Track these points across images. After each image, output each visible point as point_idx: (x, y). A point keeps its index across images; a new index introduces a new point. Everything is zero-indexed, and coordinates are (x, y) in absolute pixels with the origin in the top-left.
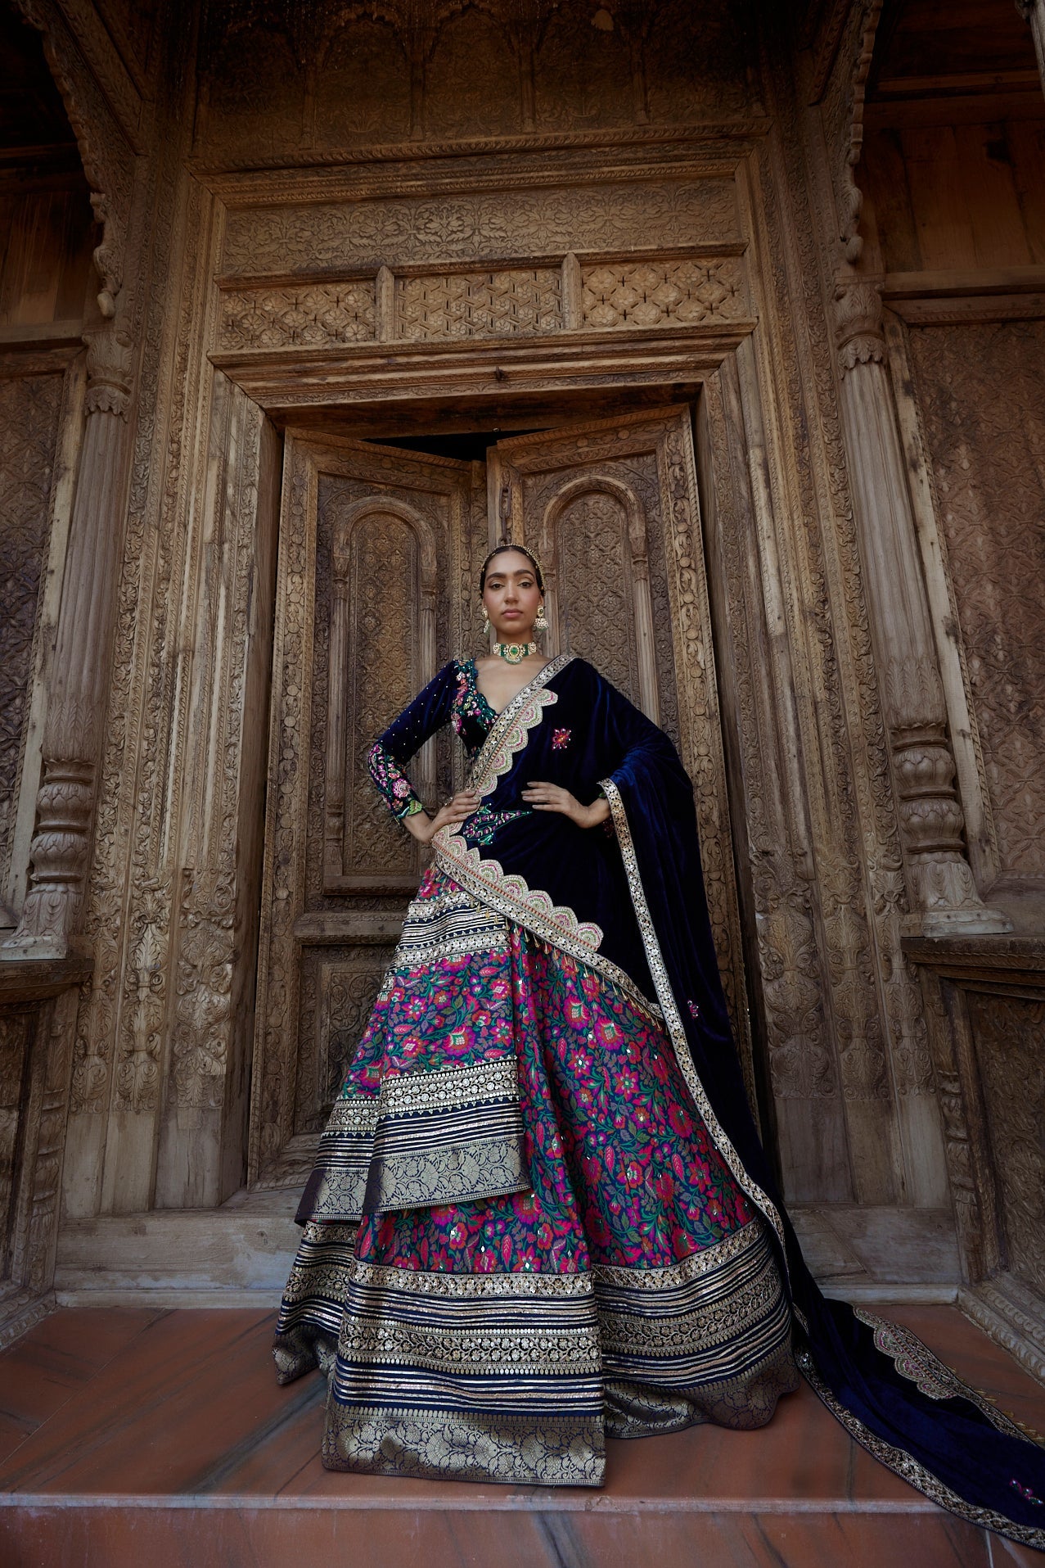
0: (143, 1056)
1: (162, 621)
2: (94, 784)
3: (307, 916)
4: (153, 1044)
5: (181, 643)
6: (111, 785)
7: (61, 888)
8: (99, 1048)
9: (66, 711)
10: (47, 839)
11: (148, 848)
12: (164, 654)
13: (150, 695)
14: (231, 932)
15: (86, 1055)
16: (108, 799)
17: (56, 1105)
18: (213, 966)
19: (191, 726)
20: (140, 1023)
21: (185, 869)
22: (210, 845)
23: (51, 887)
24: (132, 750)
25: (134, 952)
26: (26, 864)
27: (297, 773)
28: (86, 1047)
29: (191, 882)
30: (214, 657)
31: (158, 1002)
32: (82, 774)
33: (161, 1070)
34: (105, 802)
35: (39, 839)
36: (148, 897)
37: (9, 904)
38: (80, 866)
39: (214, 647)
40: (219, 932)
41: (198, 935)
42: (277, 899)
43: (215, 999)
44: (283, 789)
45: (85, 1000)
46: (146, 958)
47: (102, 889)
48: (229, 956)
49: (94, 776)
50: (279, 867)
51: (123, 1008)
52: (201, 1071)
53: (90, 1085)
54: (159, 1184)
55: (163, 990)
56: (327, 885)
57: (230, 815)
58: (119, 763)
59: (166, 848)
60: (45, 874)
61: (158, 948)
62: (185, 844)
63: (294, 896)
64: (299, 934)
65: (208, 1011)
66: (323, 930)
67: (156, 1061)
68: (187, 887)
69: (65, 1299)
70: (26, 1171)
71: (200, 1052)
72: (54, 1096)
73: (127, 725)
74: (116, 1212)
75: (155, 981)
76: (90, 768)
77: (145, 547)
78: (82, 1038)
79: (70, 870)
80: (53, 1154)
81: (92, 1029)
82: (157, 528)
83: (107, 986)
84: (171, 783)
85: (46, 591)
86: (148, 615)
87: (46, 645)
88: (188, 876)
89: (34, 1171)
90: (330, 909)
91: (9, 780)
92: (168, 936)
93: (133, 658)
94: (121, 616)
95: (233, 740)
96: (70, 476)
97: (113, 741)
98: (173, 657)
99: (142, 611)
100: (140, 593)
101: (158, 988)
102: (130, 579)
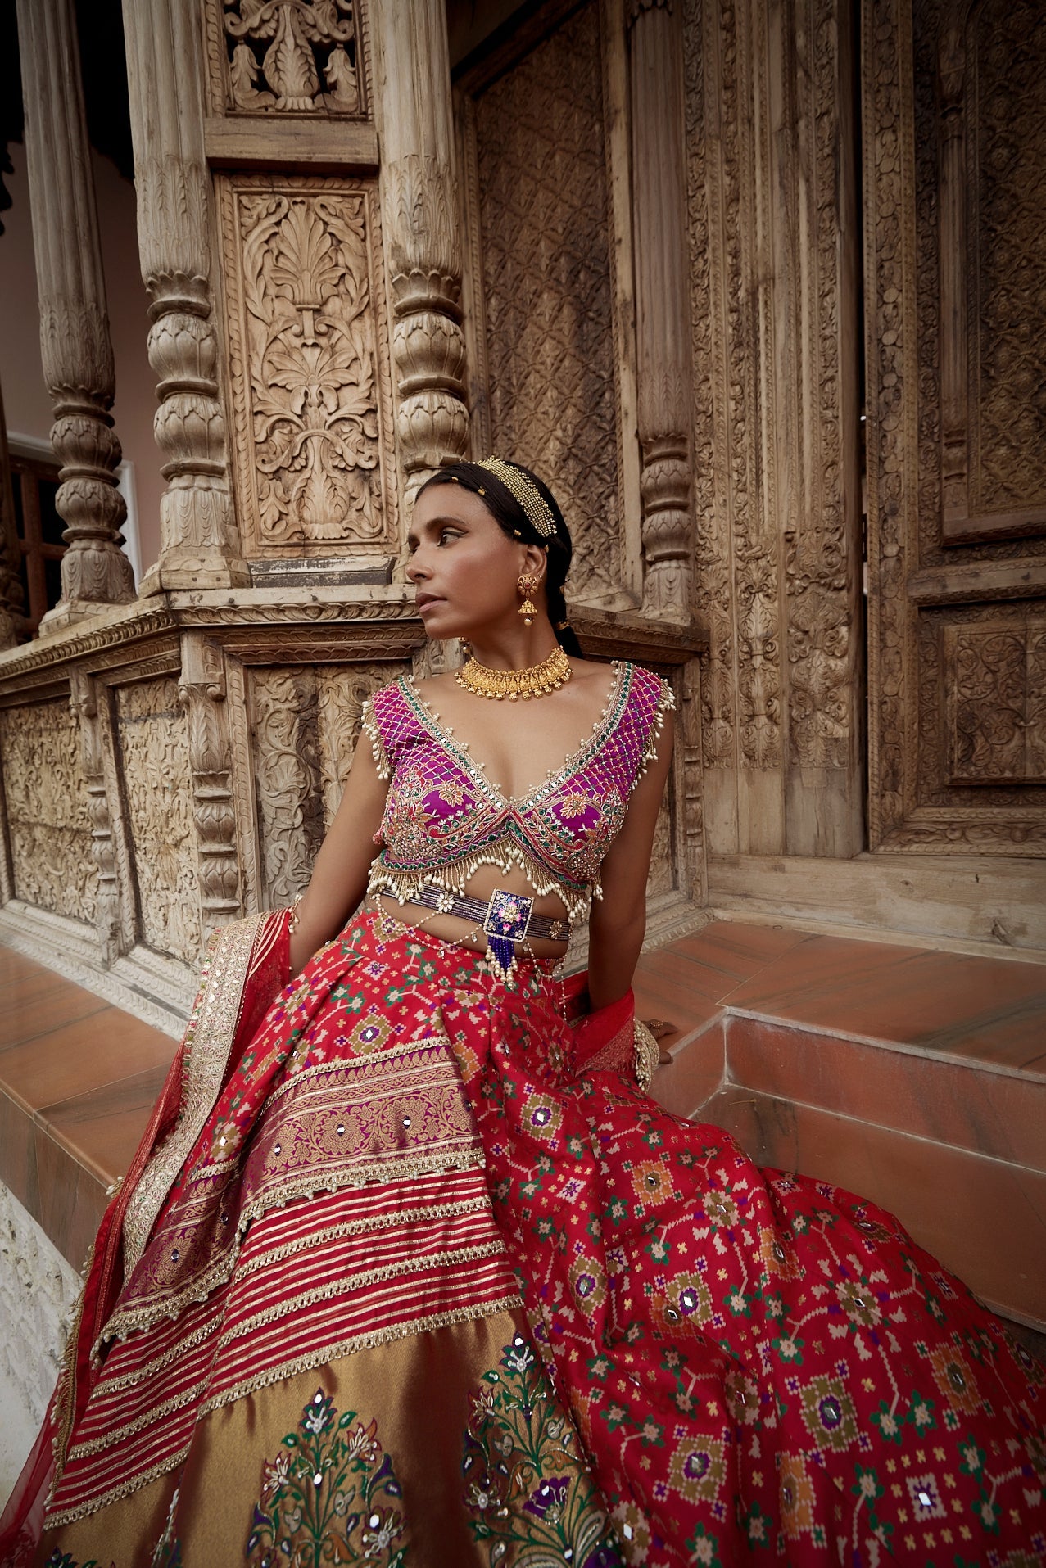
0: (763, 720)
1: (735, 254)
2: (689, 457)
3: (924, 573)
4: (773, 708)
5: (761, 271)
6: (704, 456)
7: (674, 564)
8: (723, 712)
9: (656, 384)
10: (657, 519)
11: (747, 516)
12: (742, 293)
13: (732, 347)
14: (844, 593)
15: (712, 718)
16: (703, 471)
17: (694, 759)
18: (826, 630)
19: (779, 370)
20: (758, 690)
21: (787, 533)
22: (813, 501)
23: (666, 564)
24: (721, 414)
25: (745, 622)
26: (639, 549)
27: (903, 402)
28: (711, 711)
29: (794, 546)
30: (798, 280)
31: (774, 668)
32: (677, 449)
33: (781, 733)
34: (701, 475)
35: (648, 520)
36: (753, 566)
37: (630, 588)
38: (687, 544)
39: (797, 266)
40: (830, 594)
41: (807, 600)
42: (885, 557)
43: (832, 663)
44: (885, 426)
45: (706, 670)
46: (757, 627)
47: (709, 564)
48: (843, 619)
49: (688, 449)
50: (885, 521)
51: (740, 677)
52: (822, 734)
53: (719, 744)
54: (789, 834)
55: (777, 657)
56: (947, 533)
57: (834, 463)
58: (710, 431)
59: (766, 512)
60: (659, 552)
61: (768, 616)
62: (785, 506)
63: (906, 552)
64: (915, 594)
65: (825, 676)
66: (945, 586)
67: (777, 724)
68: (791, 552)
69: (720, 914)
70: (679, 809)
71: (819, 716)
72: (691, 751)
73: (714, 387)
74: (753, 851)
75: (768, 649)
76: (683, 441)
77: (709, 168)
78: (707, 704)
79: (679, 547)
80: (697, 799)
81: (715, 697)
82: (718, 138)
83: (723, 656)
84: (764, 440)
85: (618, 265)
86: (720, 253)
87: (625, 325)
88: (789, 541)
89: (685, 811)
90: (951, 563)
91: (611, 475)
92: (776, 604)
93: (712, 308)
94: (692, 263)
95: (830, 373)
96: (622, 118)
97: (701, 407)
98: (753, 294)
99: (714, 250)
100: (711, 227)
101: (772, 655)
102: (697, 215)
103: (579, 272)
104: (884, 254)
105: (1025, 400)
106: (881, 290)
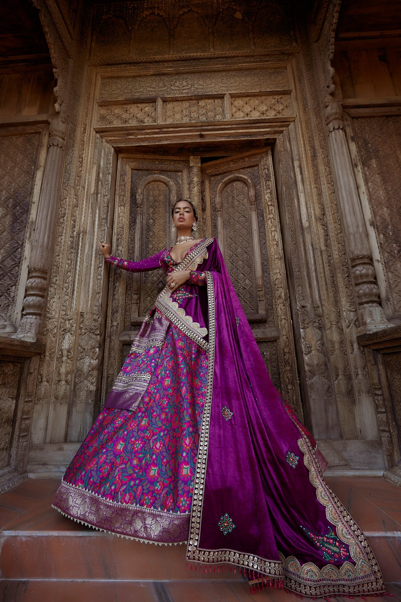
0: (63, 382)
1: (75, 221)
2: (48, 279)
3: (125, 332)
4: (68, 378)
5: (82, 229)
6: (54, 280)
7: (34, 317)
8: (47, 379)
9: (38, 252)
10: (30, 299)
11: (67, 304)
12: (75, 233)
13: (70, 248)
14: (98, 336)
15: (42, 381)
16: (53, 285)
17: (30, 399)
18: (91, 349)
19: (85, 259)
20: (63, 370)
21: (81, 313)
22: (91, 304)
23: (31, 316)
24: (62, 268)
25: (61, 343)
26: (21, 309)
27: (121, 278)
28: (42, 378)
29: (83, 318)
30: (94, 235)
31: (70, 362)
32: (43, 275)
33: (70, 388)
34: (52, 286)
35: (27, 298)
36: (67, 322)
37: (14, 323)
38: (42, 310)
39: (94, 232)
40: (94, 336)
41: (86, 337)
42: (113, 326)
43: (92, 361)
44: (116, 284)
45: (42, 360)
46: (66, 345)
47: (50, 319)
48: (98, 345)
49: (48, 276)
50: (114, 314)
51: (56, 364)
52: (86, 389)
53: (43, 393)
54: (68, 432)
55: (72, 357)
56: (132, 321)
57: (99, 293)
58: (57, 272)
59: (74, 304)
60: (28, 311)
61: (70, 341)
62: (82, 303)
63: (119, 325)
64: (121, 339)
65: (89, 366)
66: (130, 338)
67: (69, 384)
68: (82, 319)
69: (31, 476)
70: (17, 424)
71: (86, 382)
72: (29, 396)
73: (61, 258)
74: (52, 442)
75: (69, 354)
76: (46, 273)
77: (69, 194)
78: (40, 375)
79: (38, 311)
80: (28, 419)
81: (44, 371)
82: (74, 188)
83: (50, 355)
84: (76, 280)
85: (32, 209)
86: (69, 219)
87: (31, 229)
88: (82, 315)
89: (21, 424)
90: (134, 330)
91: (15, 278)
92: (74, 337)
93: (64, 234)
94: (59, 219)
95: (101, 265)
96: (42, 169)
97: (55, 264)
98: (79, 234)
99: (67, 218)
100: (67, 211)
101: (70, 357)
102: (63, 206)
103: (17, 206)
104: (119, 237)
105: (155, 285)
106: (117, 246)
